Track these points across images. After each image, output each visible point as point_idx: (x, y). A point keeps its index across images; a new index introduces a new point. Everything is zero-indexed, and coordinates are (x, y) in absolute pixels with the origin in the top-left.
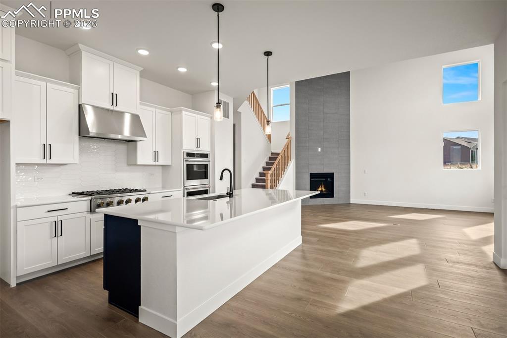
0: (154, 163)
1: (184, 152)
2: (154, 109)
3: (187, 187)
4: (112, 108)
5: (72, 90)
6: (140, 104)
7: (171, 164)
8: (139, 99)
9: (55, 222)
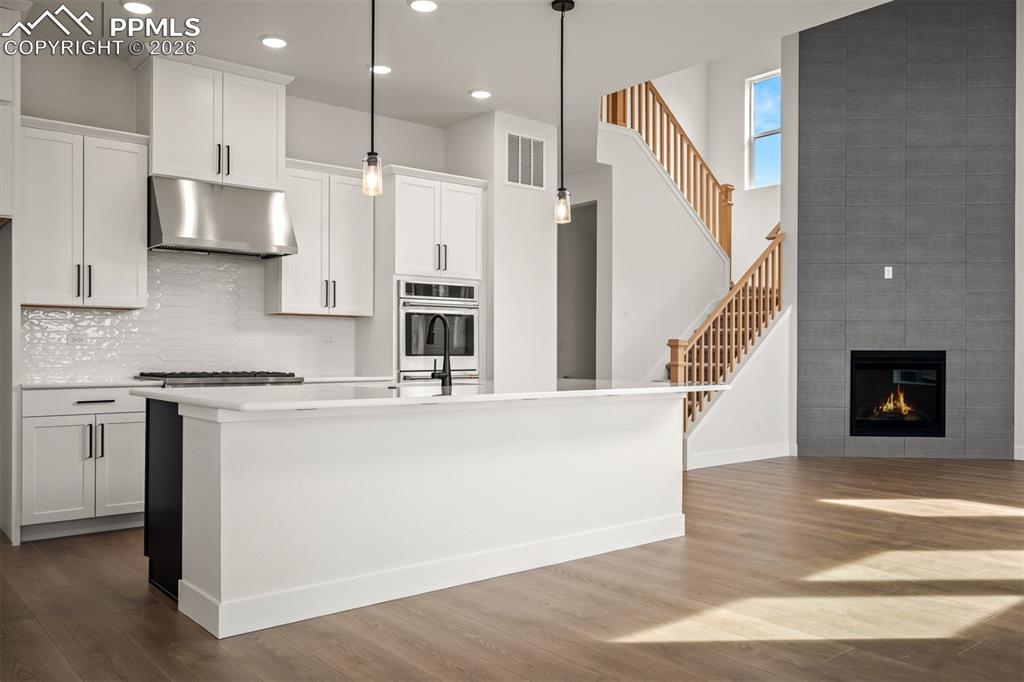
0: (325, 311)
1: (399, 282)
2: (327, 175)
3: (406, 374)
4: (218, 179)
5: (134, 147)
6: (288, 164)
7: (371, 314)
8: (284, 154)
9: (91, 426)
